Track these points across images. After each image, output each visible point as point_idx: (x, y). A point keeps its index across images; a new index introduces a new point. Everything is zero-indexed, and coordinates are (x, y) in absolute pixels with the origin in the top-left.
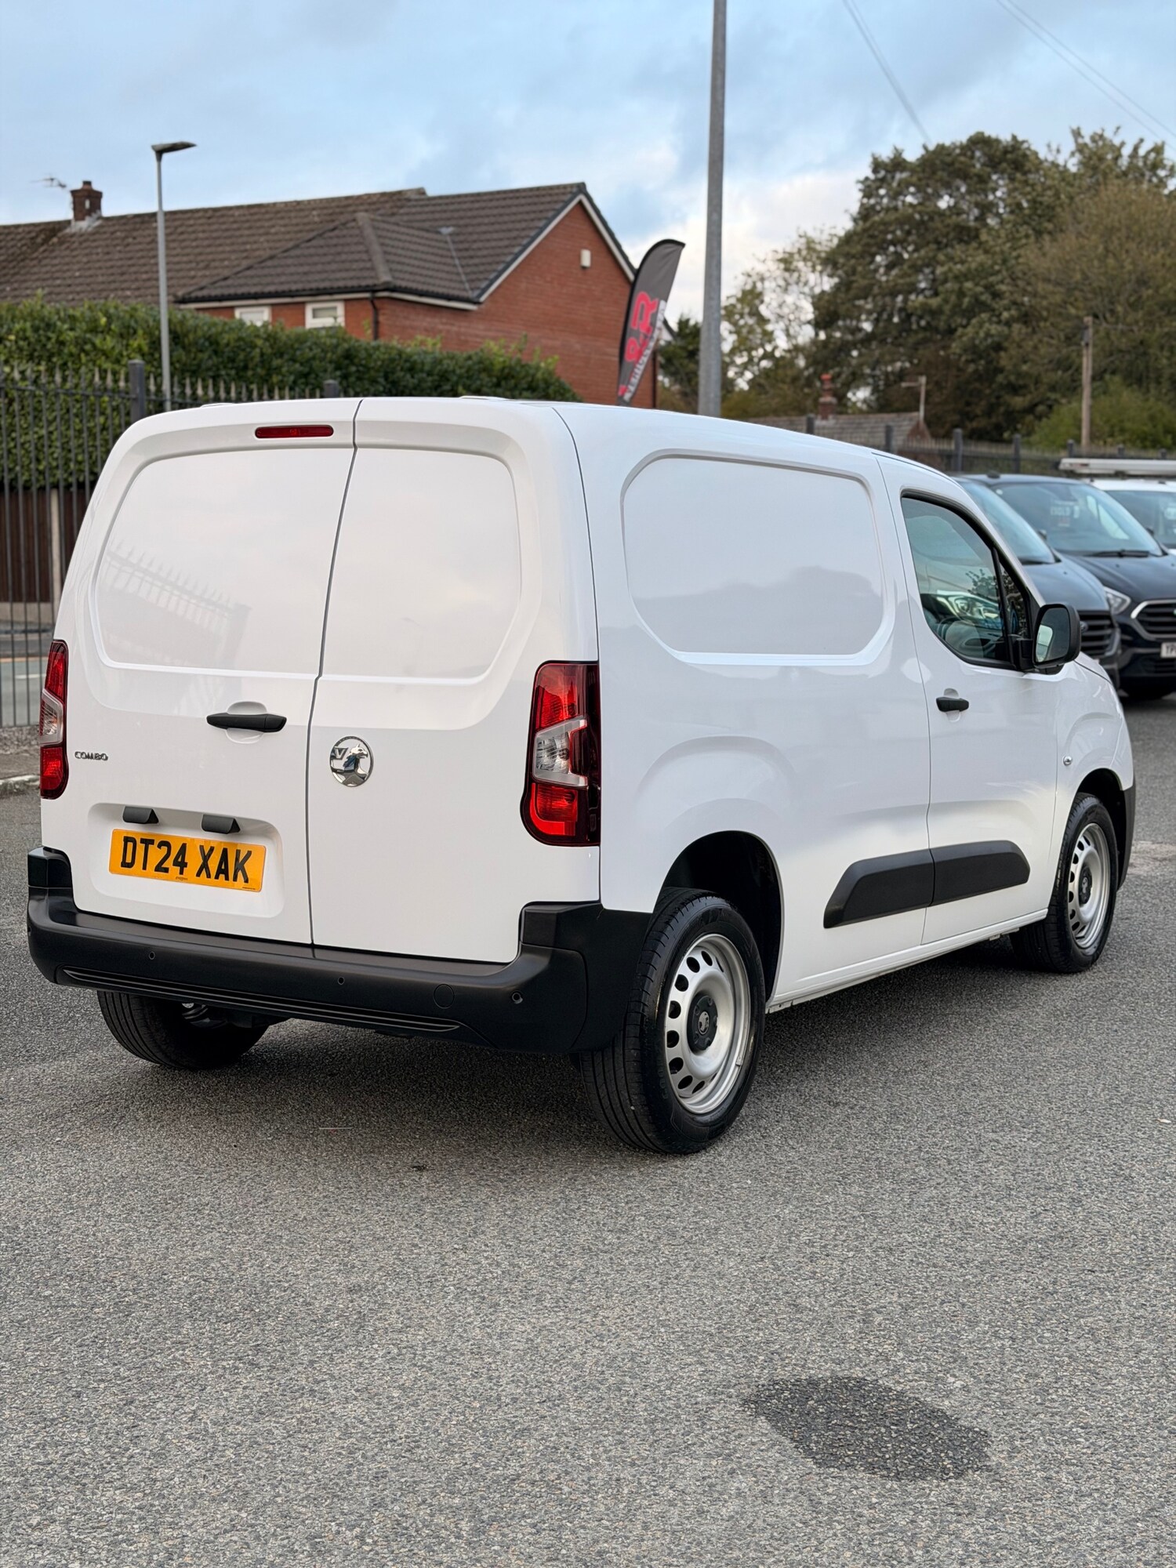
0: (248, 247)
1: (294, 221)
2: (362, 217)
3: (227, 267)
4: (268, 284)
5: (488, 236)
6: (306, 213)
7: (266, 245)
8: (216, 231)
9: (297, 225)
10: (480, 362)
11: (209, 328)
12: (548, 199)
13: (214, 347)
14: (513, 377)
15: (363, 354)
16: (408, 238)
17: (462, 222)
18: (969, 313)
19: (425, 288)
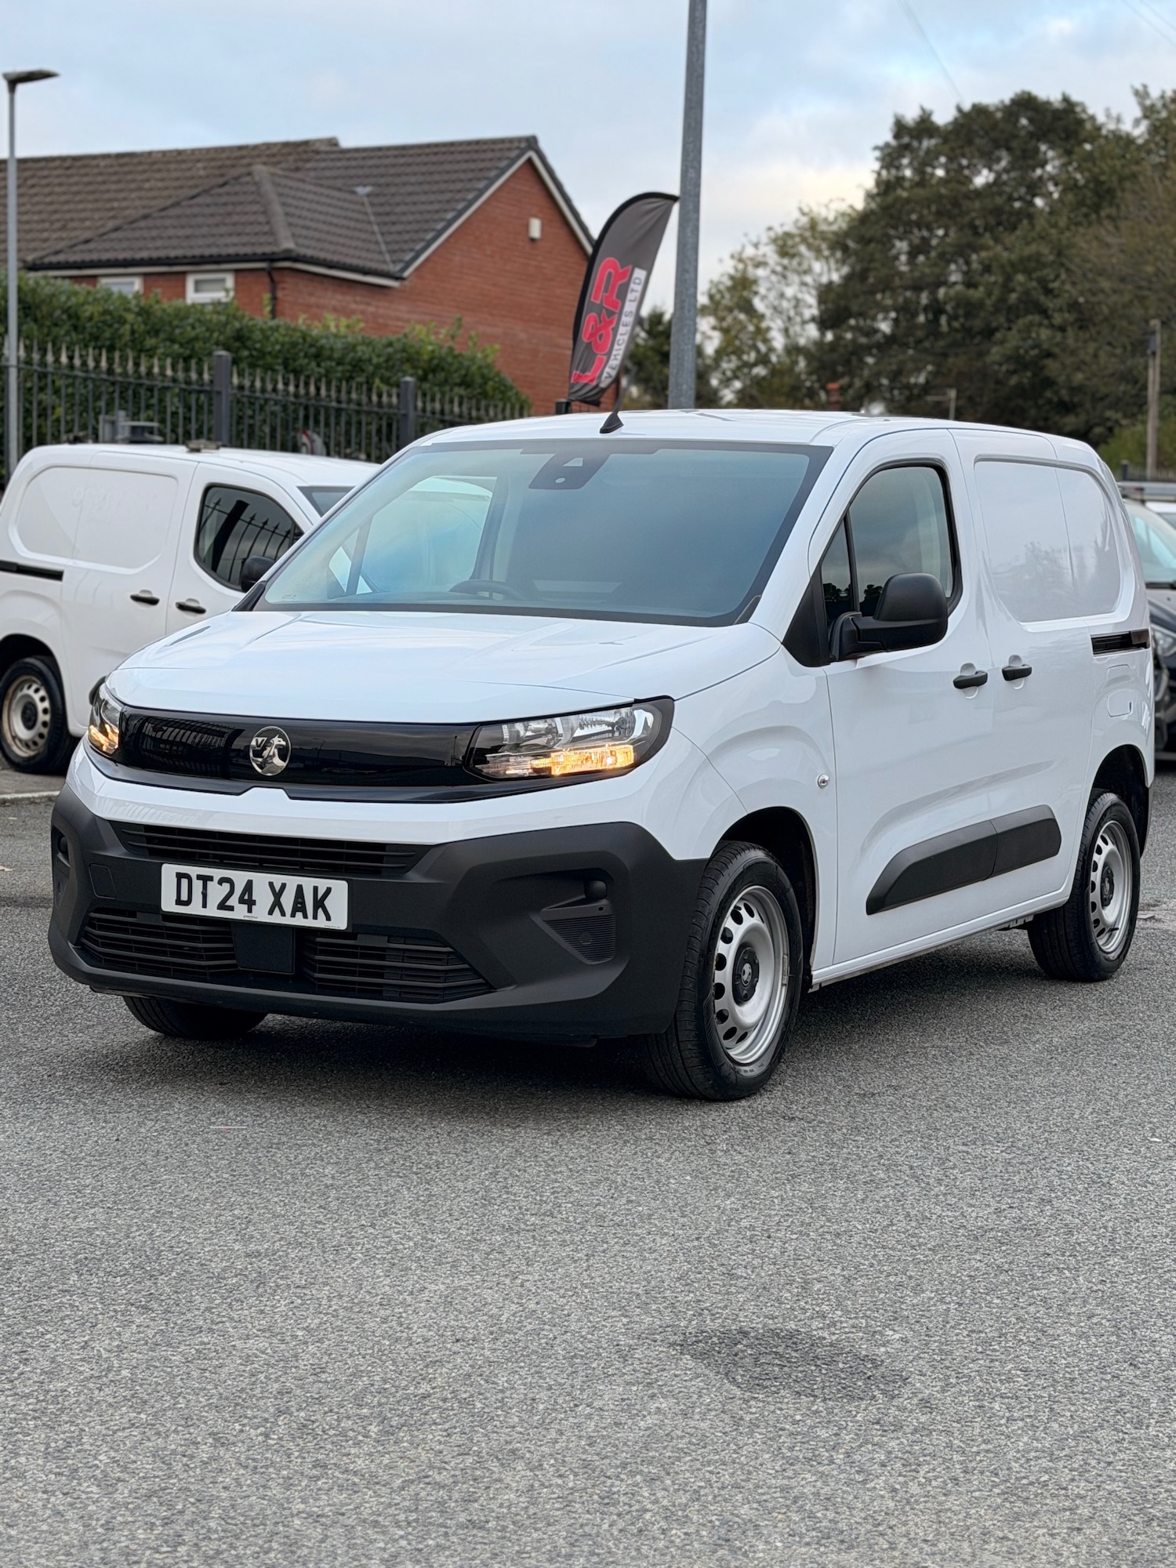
0: (116, 204)
1: (174, 175)
2: (260, 170)
3: (89, 228)
4: (140, 249)
5: (415, 198)
6: (189, 165)
7: (138, 203)
8: (76, 184)
9: (178, 179)
10: (404, 350)
11: (68, 298)
12: (490, 155)
13: (73, 321)
14: (443, 369)
15: (257, 336)
16: (316, 198)
17: (382, 181)
18: (1013, 313)
19: (336, 258)
